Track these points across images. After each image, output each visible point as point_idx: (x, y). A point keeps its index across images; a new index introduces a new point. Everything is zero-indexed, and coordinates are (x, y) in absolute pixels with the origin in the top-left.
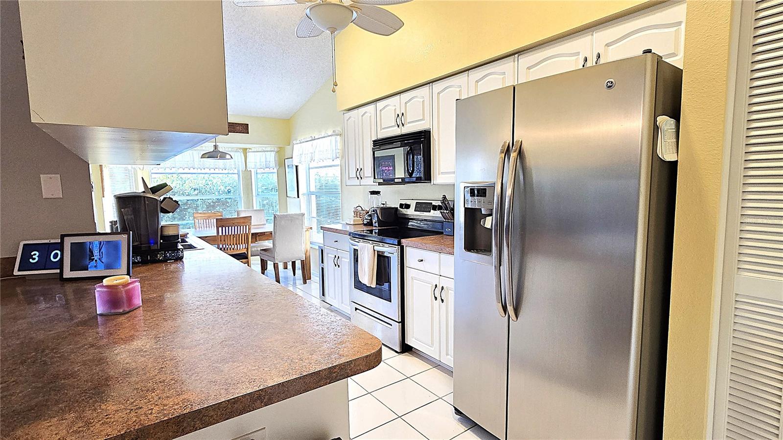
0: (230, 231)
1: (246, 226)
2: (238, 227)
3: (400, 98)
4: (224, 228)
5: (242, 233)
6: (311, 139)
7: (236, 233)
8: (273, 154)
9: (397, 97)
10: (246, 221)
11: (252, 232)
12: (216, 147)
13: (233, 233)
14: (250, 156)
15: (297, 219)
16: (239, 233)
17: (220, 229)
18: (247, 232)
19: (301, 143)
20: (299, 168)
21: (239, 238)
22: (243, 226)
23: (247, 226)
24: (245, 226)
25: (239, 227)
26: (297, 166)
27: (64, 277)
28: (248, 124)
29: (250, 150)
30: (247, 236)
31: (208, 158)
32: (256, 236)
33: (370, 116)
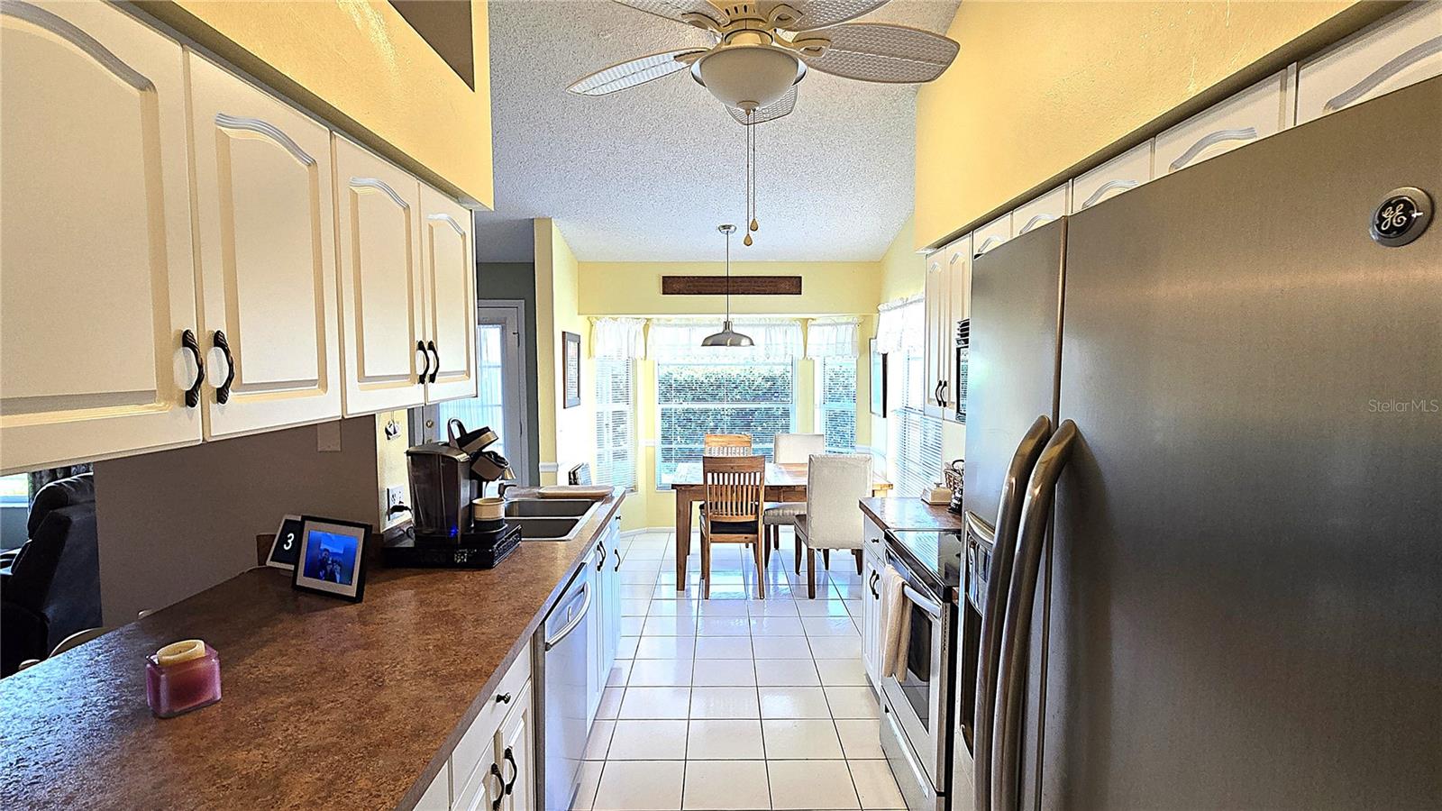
0: (727, 480)
1: (755, 474)
2: (739, 476)
3: (1012, 219)
4: (716, 475)
5: (747, 483)
6: (901, 303)
7: (737, 483)
8: (850, 328)
9: (1007, 218)
10: (755, 464)
11: (766, 484)
12: (727, 325)
13: (731, 483)
14: (814, 332)
15: (856, 467)
16: (742, 483)
17: (710, 475)
18: (758, 483)
19: (889, 310)
20: (889, 358)
21: (742, 492)
22: (750, 474)
23: (758, 475)
24: (753, 474)
25: (742, 475)
26: (885, 356)
27: (298, 584)
28: (801, 277)
29: (813, 322)
30: (757, 489)
31: (712, 345)
32: (776, 492)
33: (964, 263)
